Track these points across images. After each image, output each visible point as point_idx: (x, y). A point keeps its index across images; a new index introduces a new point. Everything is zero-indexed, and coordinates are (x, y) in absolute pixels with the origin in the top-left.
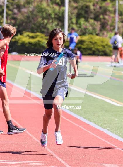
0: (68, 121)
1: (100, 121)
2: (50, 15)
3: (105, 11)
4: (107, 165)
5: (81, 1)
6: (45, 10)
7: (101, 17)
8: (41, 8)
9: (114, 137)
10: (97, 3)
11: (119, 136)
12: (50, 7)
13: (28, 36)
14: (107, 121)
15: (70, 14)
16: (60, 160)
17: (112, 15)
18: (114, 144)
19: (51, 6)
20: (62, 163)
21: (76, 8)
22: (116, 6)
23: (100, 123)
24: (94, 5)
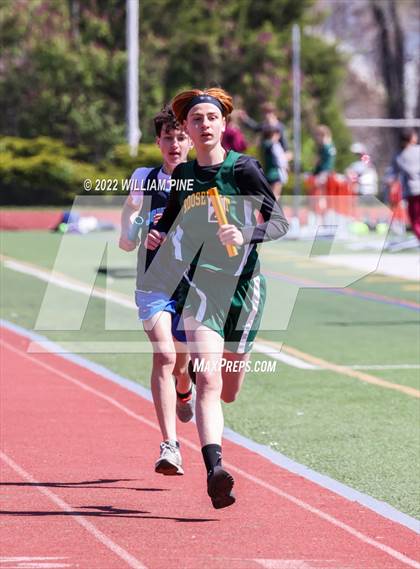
0: (142, 423)
1: (246, 420)
2: (79, 78)
3: (258, 61)
4: (269, 563)
5: (179, 32)
6: (64, 64)
7: (247, 79)
8: (51, 58)
9: (291, 471)
10: (232, 34)
11: (310, 465)
12: (80, 53)
13: (10, 148)
14: (269, 418)
15: (143, 73)
16: (118, 550)
17: (281, 73)
18: (291, 494)
19: (83, 49)
20: (123, 560)
21: (164, 52)
22: (291, 44)
23: (247, 426)
24: (221, 42)
